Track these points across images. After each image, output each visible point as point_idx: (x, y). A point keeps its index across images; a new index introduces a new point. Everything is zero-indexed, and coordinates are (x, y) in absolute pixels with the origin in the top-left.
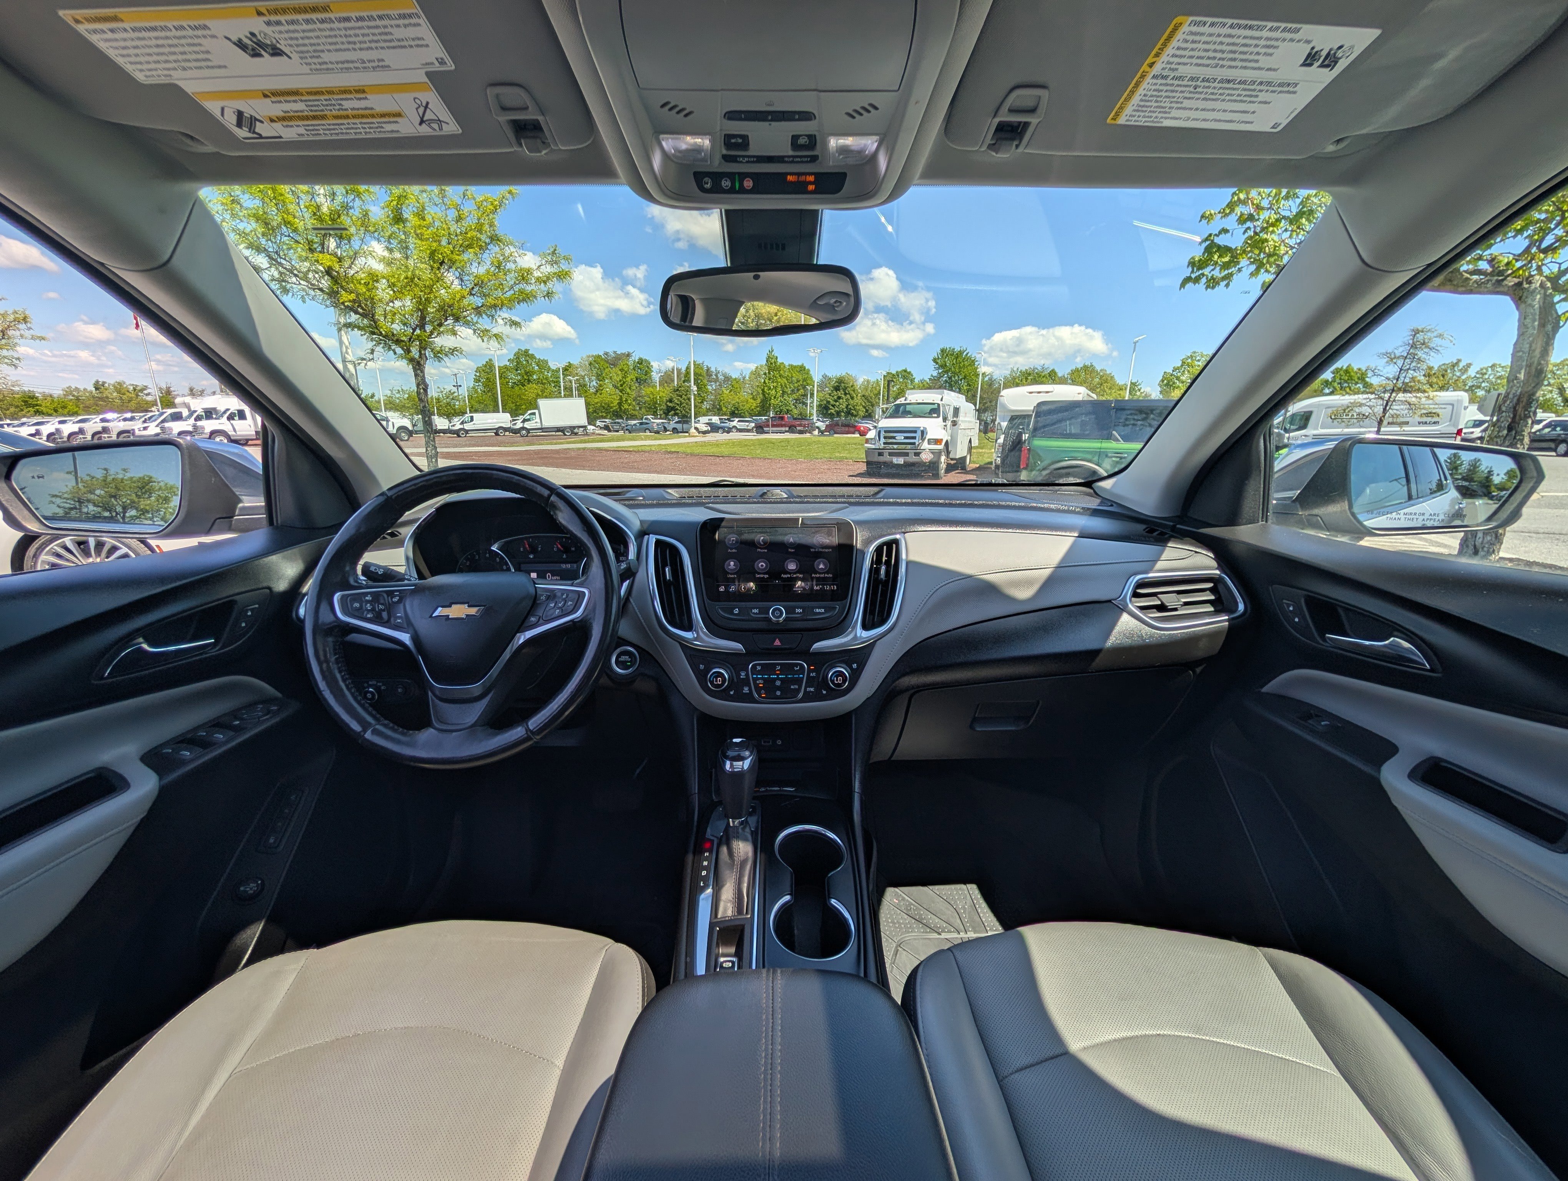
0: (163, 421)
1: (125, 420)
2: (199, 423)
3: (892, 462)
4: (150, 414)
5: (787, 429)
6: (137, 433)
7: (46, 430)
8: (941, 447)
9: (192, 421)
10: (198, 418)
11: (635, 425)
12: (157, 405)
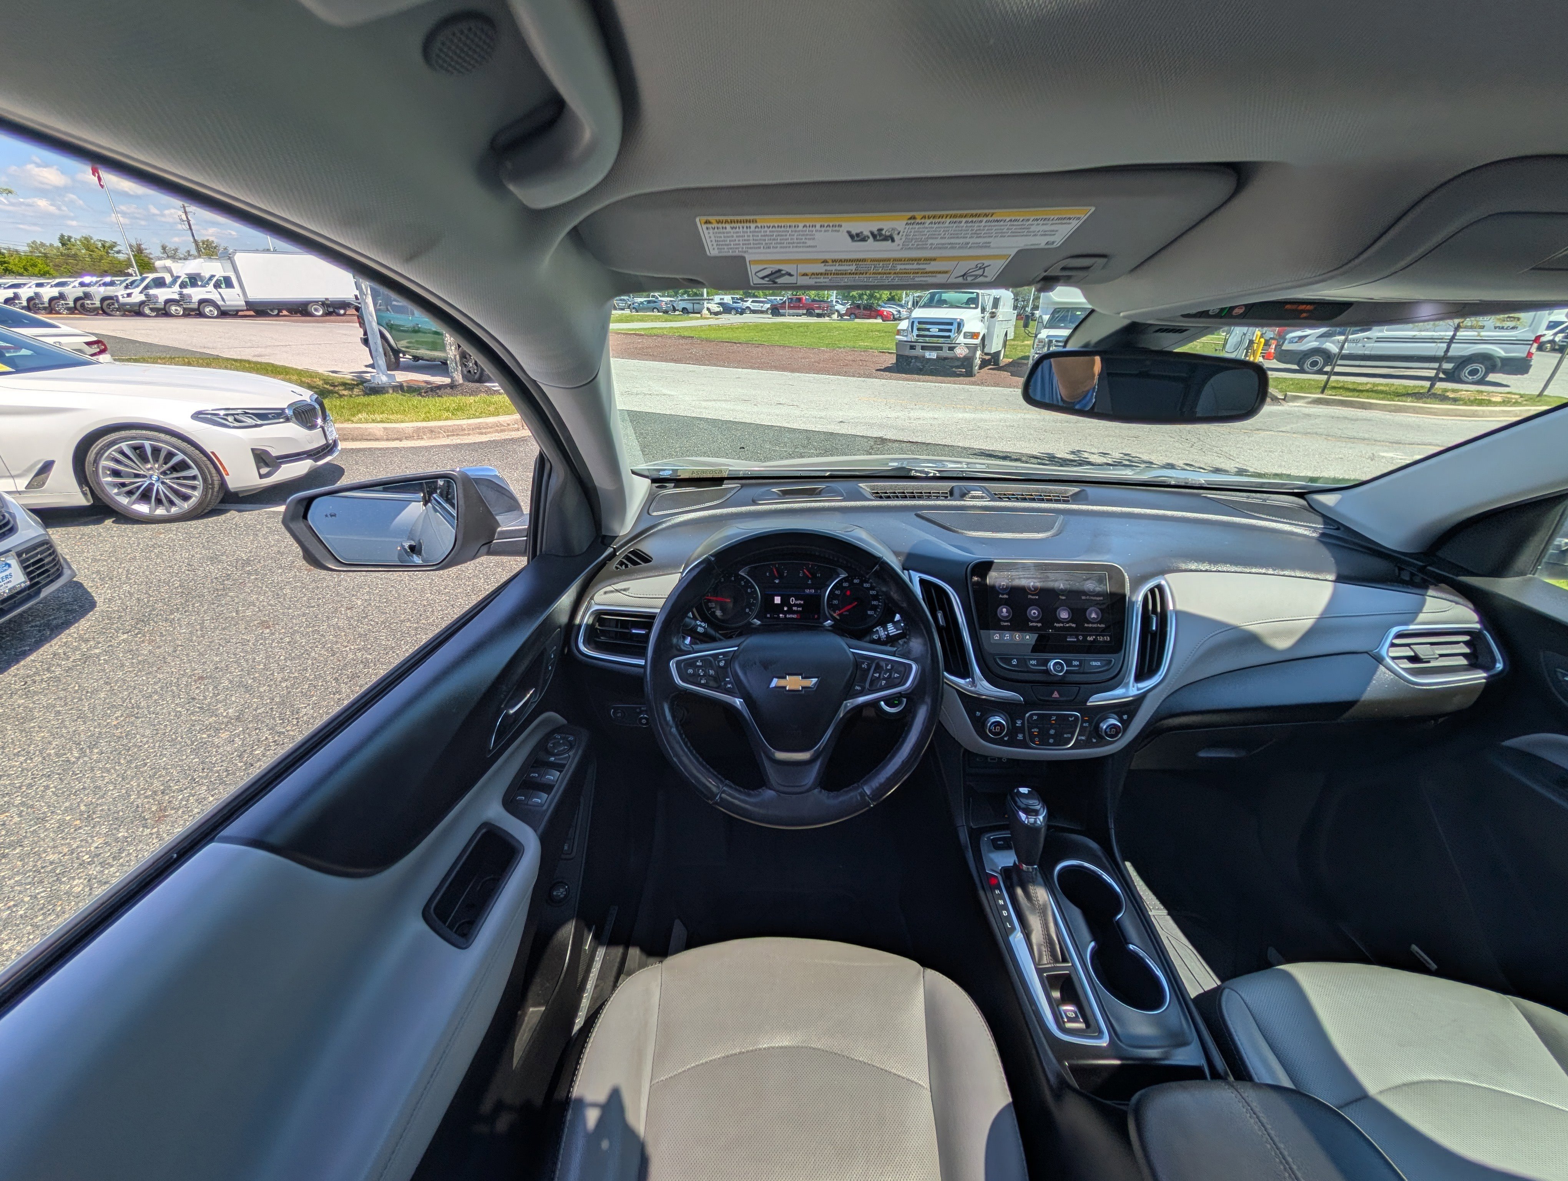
0: (146, 287)
1: (105, 284)
2: (186, 291)
3: (924, 357)
4: (131, 279)
5: (805, 311)
6: (121, 300)
7: (25, 293)
8: (977, 341)
9: (176, 288)
10: (183, 285)
11: (642, 303)
12: (132, 266)
